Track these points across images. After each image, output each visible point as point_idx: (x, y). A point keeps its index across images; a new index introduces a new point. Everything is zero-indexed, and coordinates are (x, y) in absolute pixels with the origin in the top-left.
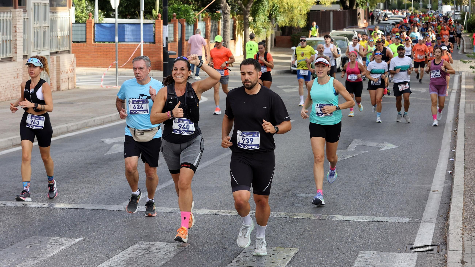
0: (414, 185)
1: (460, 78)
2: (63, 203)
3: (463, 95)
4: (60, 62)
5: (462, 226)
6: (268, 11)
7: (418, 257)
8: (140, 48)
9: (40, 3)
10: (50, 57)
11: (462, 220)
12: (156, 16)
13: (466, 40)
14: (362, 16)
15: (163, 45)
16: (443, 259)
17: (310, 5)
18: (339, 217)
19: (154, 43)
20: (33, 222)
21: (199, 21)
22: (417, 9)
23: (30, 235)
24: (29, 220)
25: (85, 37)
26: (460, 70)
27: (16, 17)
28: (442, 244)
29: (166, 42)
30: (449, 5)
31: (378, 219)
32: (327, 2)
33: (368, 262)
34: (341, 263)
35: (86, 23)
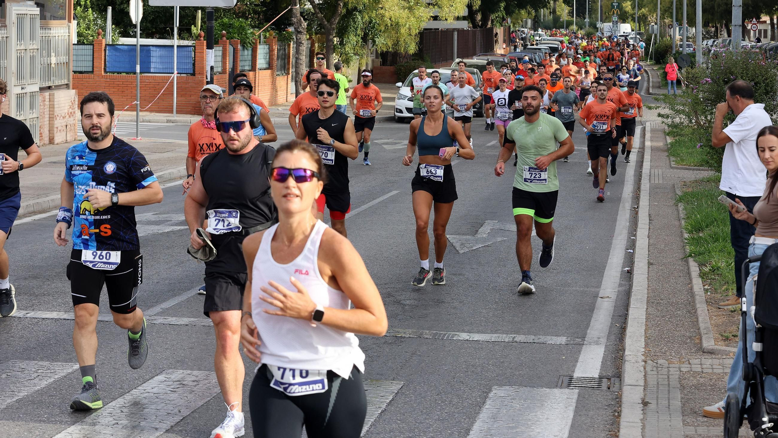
0: (574, 288)
1: (644, 130)
2: (57, 311)
3: (647, 157)
4: (53, 101)
5: (643, 350)
6: (362, 29)
7: (579, 395)
8: (172, 82)
9: (26, 14)
10: (39, 94)
11: (644, 340)
12: (197, 35)
13: (652, 76)
14: (501, 38)
15: (207, 79)
16: (616, 398)
17: (424, 21)
18: (464, 336)
19: (193, 74)
21: (260, 42)
22: (581, 30)
23: (7, 358)
25: (91, 65)
28: (614, 377)
29: (211, 74)
30: (628, 23)
31: (520, 338)
32: (449, 16)
33: (506, 403)
34: (466, 404)
35: (93, 45)
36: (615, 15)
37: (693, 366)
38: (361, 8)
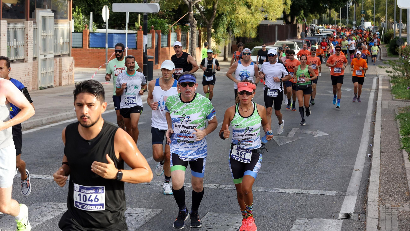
0: (340, 165)
1: (378, 80)
3: (380, 94)
4: (61, 63)
5: (378, 199)
6: (226, 25)
7: (343, 223)
9: (47, 16)
10: (54, 59)
11: (378, 194)
12: (138, 28)
13: (382, 50)
15: (143, 51)
16: (363, 225)
17: (260, 20)
18: (281, 190)
19: (136, 49)
20: (39, 190)
21: (172, 32)
22: (344, 25)
24: (36, 189)
25: (82, 43)
26: (378, 74)
27: (28, 27)
28: (362, 213)
29: (146, 49)
30: (370, 21)
31: (311, 192)
32: (273, 18)
33: (304, 226)
34: (282, 227)
35: (82, 33)
36: (363, 17)
37: (405, 208)
38: (226, 13)
